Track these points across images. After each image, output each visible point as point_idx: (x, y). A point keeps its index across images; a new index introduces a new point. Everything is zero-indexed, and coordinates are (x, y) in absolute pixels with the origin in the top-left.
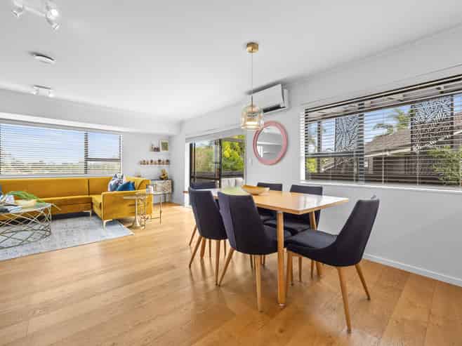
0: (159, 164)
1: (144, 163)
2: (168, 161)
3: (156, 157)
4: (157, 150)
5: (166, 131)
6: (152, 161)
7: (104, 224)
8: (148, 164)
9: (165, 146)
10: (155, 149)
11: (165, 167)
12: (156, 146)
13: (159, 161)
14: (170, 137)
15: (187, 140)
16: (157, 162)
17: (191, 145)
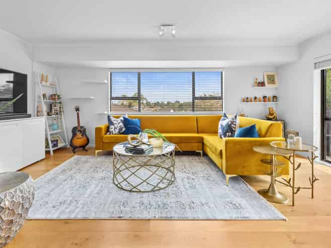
0: (265, 101)
1: (247, 100)
2: (275, 97)
3: (260, 92)
4: (262, 84)
5: (277, 58)
6: (255, 98)
7: (227, 179)
8: (251, 101)
9: (272, 79)
10: (259, 83)
11: (271, 104)
12: (260, 80)
13: (264, 97)
14: (279, 68)
15: (316, 65)
16: (262, 99)
17: (323, 71)
